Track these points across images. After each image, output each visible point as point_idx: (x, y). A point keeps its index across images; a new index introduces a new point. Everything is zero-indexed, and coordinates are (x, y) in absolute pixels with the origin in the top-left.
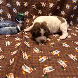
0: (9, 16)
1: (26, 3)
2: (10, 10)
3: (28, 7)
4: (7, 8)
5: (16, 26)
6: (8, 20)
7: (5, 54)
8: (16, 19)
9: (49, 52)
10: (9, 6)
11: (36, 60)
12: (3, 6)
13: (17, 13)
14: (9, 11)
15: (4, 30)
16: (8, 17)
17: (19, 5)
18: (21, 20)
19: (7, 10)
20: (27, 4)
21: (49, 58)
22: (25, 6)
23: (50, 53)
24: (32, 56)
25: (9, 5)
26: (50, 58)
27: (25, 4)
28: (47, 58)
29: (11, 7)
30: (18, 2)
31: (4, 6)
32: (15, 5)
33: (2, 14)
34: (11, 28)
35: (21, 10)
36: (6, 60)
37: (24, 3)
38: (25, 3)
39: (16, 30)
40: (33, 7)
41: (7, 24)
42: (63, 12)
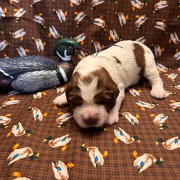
0: (40, 44)
1: (81, 14)
2: (42, 31)
3: (85, 23)
4: (35, 27)
5: (56, 68)
6: (36, 54)
7: (34, 143)
8: (55, 51)
9: (157, 143)
10: (40, 22)
11: (125, 165)
12: (26, 22)
13: (60, 38)
14: (41, 34)
15: (28, 80)
16: (38, 47)
17: (64, 19)
18: (68, 54)
19: (35, 31)
20: (81, 16)
21: (158, 158)
22: (77, 21)
23: (160, 145)
24: (115, 151)
25: (39, 19)
26: (161, 160)
27: (78, 18)
28: (155, 160)
29: (45, 25)
30: (62, 13)
31: (29, 20)
32: (54, 19)
33: (24, 40)
34: (44, 74)
35: (69, 31)
36: (40, 161)
37: (76, 13)
38: (76, 15)
39: (57, 79)
40: (98, 22)
41: (35, 64)
42: (174, 37)
